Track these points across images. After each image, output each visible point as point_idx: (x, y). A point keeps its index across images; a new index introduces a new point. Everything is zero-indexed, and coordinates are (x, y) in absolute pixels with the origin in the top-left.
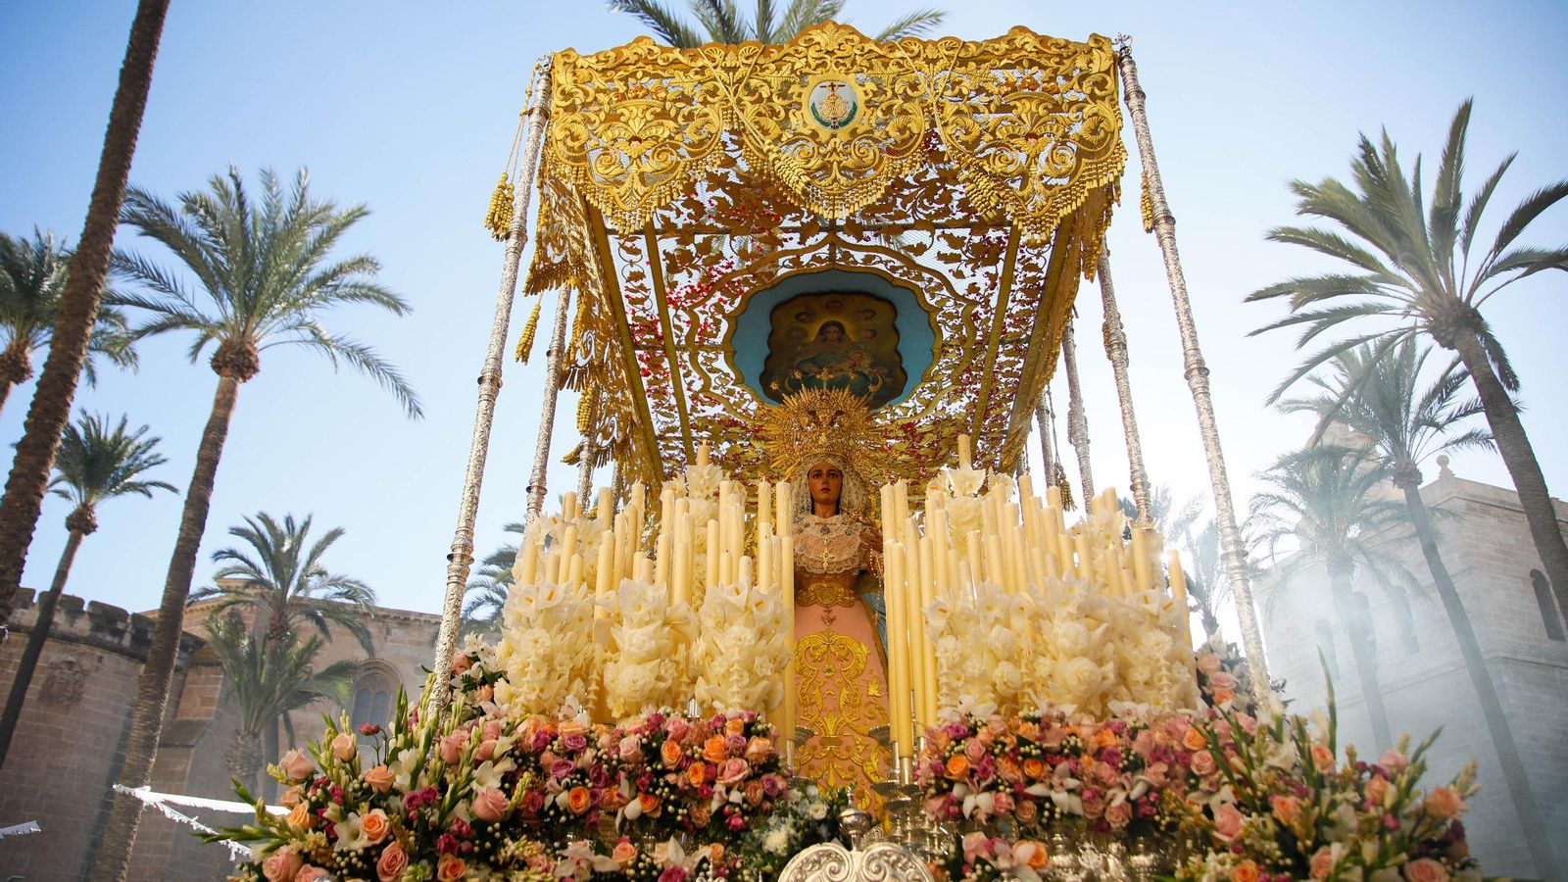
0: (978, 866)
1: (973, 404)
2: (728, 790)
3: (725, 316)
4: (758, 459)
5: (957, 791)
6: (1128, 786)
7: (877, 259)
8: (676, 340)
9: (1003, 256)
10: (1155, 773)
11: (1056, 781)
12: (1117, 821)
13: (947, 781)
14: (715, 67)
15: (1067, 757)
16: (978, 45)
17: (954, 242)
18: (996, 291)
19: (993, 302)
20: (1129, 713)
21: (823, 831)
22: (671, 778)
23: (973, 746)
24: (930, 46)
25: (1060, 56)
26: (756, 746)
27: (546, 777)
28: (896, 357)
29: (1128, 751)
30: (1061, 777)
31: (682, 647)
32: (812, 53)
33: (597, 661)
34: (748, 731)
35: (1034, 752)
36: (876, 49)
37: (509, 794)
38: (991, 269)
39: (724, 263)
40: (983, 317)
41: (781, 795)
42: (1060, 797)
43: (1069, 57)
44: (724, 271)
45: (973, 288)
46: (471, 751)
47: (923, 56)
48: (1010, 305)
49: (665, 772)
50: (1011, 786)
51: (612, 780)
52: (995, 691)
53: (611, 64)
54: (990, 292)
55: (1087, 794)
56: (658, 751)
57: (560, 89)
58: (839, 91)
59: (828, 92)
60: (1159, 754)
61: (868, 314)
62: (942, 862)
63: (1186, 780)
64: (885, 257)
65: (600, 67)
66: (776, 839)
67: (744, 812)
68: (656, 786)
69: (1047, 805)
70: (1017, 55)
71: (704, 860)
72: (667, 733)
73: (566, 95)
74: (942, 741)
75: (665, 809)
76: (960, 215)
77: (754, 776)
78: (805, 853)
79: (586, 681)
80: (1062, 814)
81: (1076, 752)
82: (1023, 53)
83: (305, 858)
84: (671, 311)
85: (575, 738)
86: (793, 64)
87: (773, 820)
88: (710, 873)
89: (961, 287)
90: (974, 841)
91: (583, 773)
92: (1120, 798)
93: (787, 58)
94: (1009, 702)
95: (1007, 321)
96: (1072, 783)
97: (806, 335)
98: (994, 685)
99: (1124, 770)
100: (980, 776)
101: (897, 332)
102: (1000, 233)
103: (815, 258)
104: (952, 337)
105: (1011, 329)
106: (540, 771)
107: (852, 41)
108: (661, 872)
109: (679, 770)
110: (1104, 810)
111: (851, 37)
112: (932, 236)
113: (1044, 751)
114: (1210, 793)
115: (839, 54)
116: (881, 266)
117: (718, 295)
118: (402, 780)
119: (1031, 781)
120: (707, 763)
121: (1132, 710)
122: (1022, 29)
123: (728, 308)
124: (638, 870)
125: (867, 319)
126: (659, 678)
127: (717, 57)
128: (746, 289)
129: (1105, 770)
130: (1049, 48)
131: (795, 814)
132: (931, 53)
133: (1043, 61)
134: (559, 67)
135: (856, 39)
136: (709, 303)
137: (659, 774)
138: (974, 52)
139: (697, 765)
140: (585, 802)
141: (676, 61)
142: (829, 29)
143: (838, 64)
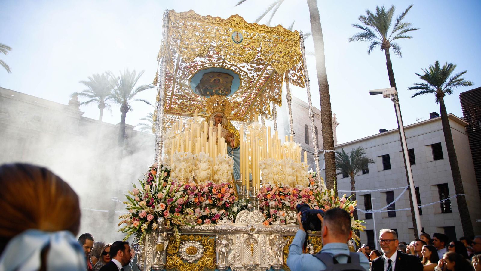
0: (273, 216)
1: (244, 99)
2: (226, 199)
3: (192, 74)
4: (188, 105)
5: (268, 201)
6: (298, 201)
7: (233, 67)
8: (177, 77)
9: (262, 71)
10: (303, 199)
11: (286, 200)
13: (266, 199)
14: (210, 23)
15: (288, 195)
16: (270, 28)
17: (252, 67)
18: (258, 77)
19: (256, 80)
20: (299, 187)
21: (244, 207)
23: (272, 192)
24: (260, 26)
25: (288, 34)
26: (231, 190)
27: (190, 195)
28: (230, 88)
29: (299, 195)
31: (211, 167)
32: (233, 23)
33: (194, 169)
34: (229, 187)
35: (283, 194)
36: (248, 25)
38: (258, 73)
39: (196, 62)
40: (253, 82)
41: (236, 200)
42: (287, 203)
43: (290, 35)
44: (195, 64)
45: (253, 76)
46: (175, 190)
47: (258, 29)
48: (260, 80)
50: (278, 200)
51: (202, 196)
52: (274, 181)
53: (184, 17)
54: (256, 77)
55: (291, 203)
56: (211, 190)
57: (171, 21)
58: (239, 34)
59: (236, 34)
60: (304, 196)
61: (227, 78)
62: (266, 214)
63: (308, 201)
64: (235, 67)
65: (182, 17)
66: (235, 209)
68: (212, 198)
69: (284, 204)
70: (279, 33)
71: (222, 213)
72: (213, 187)
74: (266, 191)
75: (214, 202)
76: (255, 62)
77: (231, 196)
78: (241, 212)
80: (287, 206)
81: (290, 194)
83: (148, 213)
84: (179, 70)
85: (194, 187)
86: (229, 25)
87: (234, 205)
88: (225, 216)
89: (250, 76)
90: (272, 211)
91: (196, 194)
92: (297, 203)
93: (227, 24)
94: (276, 183)
95: (258, 84)
96: (289, 200)
97: (210, 80)
98: (274, 180)
99: (298, 198)
100: (273, 198)
101: (232, 83)
102: (263, 66)
103: (218, 65)
104: (244, 85)
105: (258, 85)
107: (242, 21)
108: (214, 215)
109: (216, 195)
110: (294, 206)
111: (242, 20)
112: (247, 65)
113: (285, 194)
114: (312, 203)
115: (239, 25)
116: (233, 69)
117: (192, 69)
119: (281, 200)
120: (222, 194)
121: (300, 187)
122: (280, 26)
123: (193, 72)
124: (211, 215)
125: (226, 79)
126: (208, 174)
127: (210, 20)
128: (199, 69)
129: (294, 198)
130: (286, 32)
131: (239, 204)
132: (260, 28)
133: (284, 35)
134: (171, 15)
135: (243, 21)
136: (189, 70)
137: (212, 195)
138: (269, 30)
139: (220, 194)
140: (197, 200)
141: (200, 19)
142: (237, 17)
143: (239, 27)
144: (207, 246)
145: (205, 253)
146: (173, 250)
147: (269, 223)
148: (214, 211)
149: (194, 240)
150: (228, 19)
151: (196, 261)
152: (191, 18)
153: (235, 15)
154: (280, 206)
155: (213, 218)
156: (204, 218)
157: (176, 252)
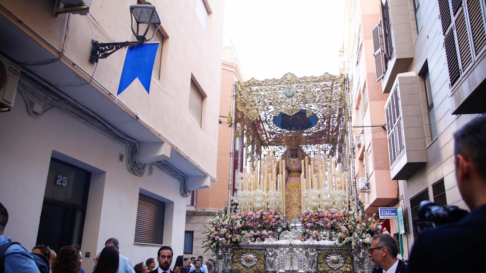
0: (307, 234)
2: (273, 223)
5: (306, 223)
6: (331, 222)
10: (335, 220)
11: (320, 221)
12: (330, 227)
13: (304, 221)
14: (267, 85)
15: (322, 218)
16: (318, 78)
20: (332, 211)
21: (286, 229)
22: (264, 221)
23: (308, 216)
24: (308, 78)
25: (334, 80)
26: (277, 216)
27: (246, 221)
29: (331, 217)
30: (321, 221)
31: (265, 199)
32: (286, 81)
33: (253, 202)
34: (275, 214)
35: (317, 217)
36: (298, 79)
37: (241, 224)
41: (280, 224)
42: (321, 224)
46: (236, 218)
47: (307, 81)
49: (263, 220)
50: (313, 222)
51: (256, 222)
52: (313, 207)
53: (247, 84)
55: (325, 223)
56: (262, 217)
58: (291, 90)
59: (288, 90)
60: (336, 217)
62: (303, 233)
63: (340, 221)
65: (246, 85)
66: (279, 230)
67: (275, 226)
68: (262, 222)
69: (319, 225)
70: (325, 80)
71: (269, 233)
72: (264, 214)
73: (240, 92)
75: (264, 226)
77: (276, 221)
78: (283, 232)
79: (251, 205)
80: (321, 226)
81: (324, 217)
82: (327, 79)
83: (216, 235)
85: (250, 215)
86: (282, 84)
87: (279, 228)
88: (271, 235)
90: (307, 230)
92: (329, 223)
93: (281, 82)
94: (315, 208)
96: (322, 222)
99: (330, 220)
100: (309, 221)
106: (246, 220)
108: (263, 235)
109: (265, 220)
110: (327, 226)
111: (293, 76)
113: (319, 217)
115: (291, 81)
118: (227, 223)
119: (317, 221)
122: (327, 73)
123: (273, 116)
124: (261, 235)
126: (262, 205)
127: (267, 83)
129: (328, 220)
130: (332, 78)
131: (282, 227)
132: (309, 80)
134: (238, 85)
135: (294, 77)
136: (269, 115)
137: (263, 221)
138: (317, 79)
139: (268, 219)
140: (252, 225)
141: (260, 84)
142: (289, 74)
143: (290, 84)
144: (259, 257)
145: (258, 261)
146: (237, 259)
147: (304, 240)
148: (264, 232)
149: (250, 253)
150: (282, 78)
151: (252, 267)
152: (253, 85)
153: (287, 73)
154: (316, 226)
155: (262, 237)
156: (256, 237)
157: (239, 260)
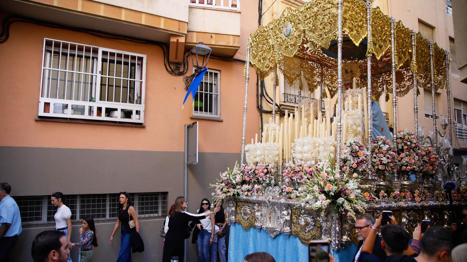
36: (293, 13)
47: (300, 11)
53: (256, 35)
58: (287, 27)
67: (263, 181)
93: (280, 22)
115: (287, 17)
132: (302, 9)
142: (287, 9)
143: (287, 20)
145: (251, 214)
150: (281, 17)
151: (247, 219)
152: (260, 33)
155: (251, 192)
156: (248, 191)
157: (240, 212)
